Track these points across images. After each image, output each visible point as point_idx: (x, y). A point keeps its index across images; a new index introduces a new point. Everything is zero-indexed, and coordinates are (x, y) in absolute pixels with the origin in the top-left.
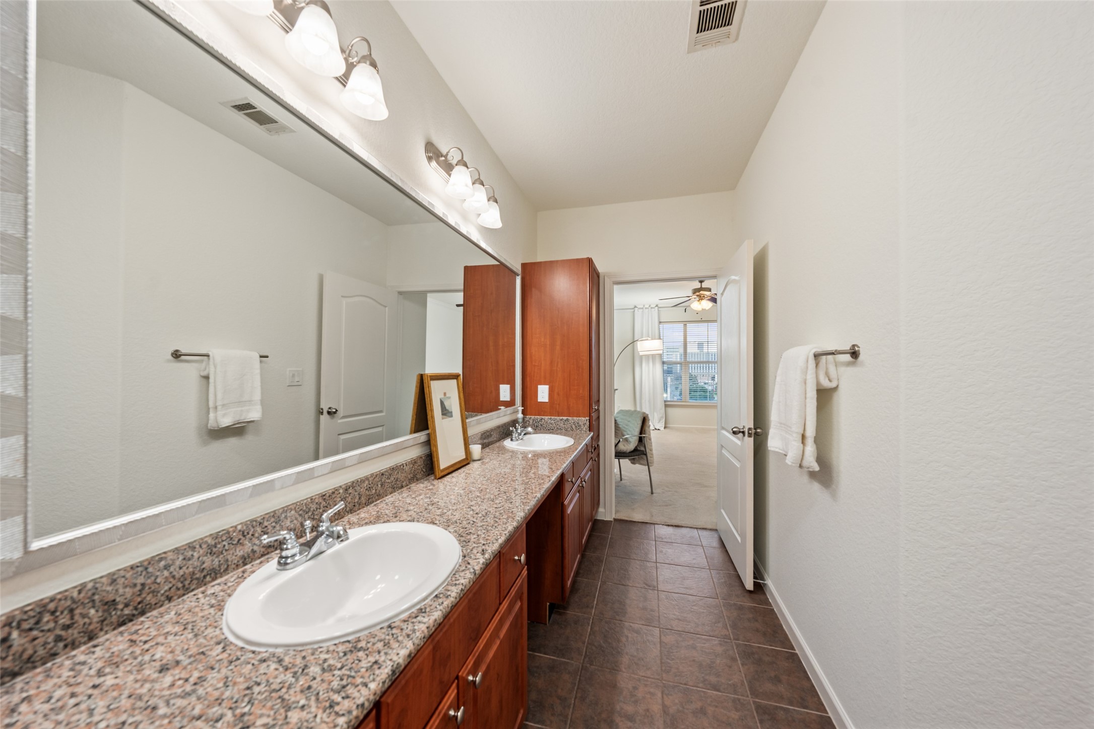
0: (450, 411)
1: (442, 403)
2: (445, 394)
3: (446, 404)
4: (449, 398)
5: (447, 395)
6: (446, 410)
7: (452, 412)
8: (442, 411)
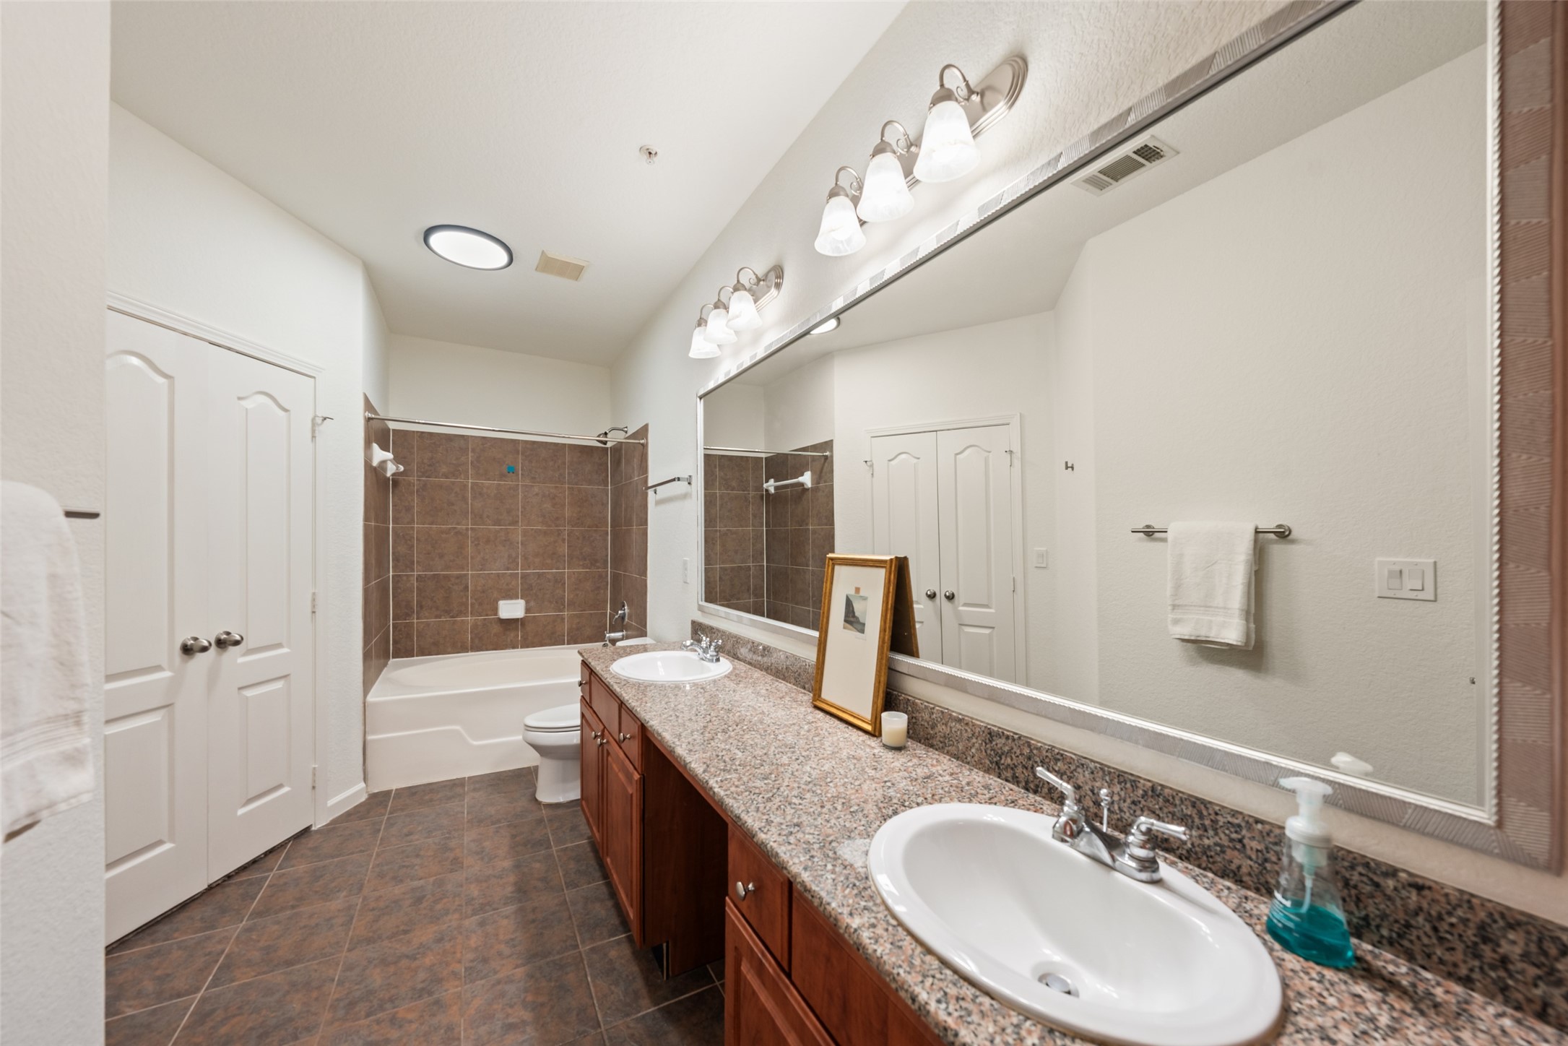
0: (861, 620)
1: (849, 604)
2: (857, 590)
3: (857, 607)
4: (865, 599)
5: (862, 593)
6: (854, 616)
7: (864, 624)
8: (846, 616)
